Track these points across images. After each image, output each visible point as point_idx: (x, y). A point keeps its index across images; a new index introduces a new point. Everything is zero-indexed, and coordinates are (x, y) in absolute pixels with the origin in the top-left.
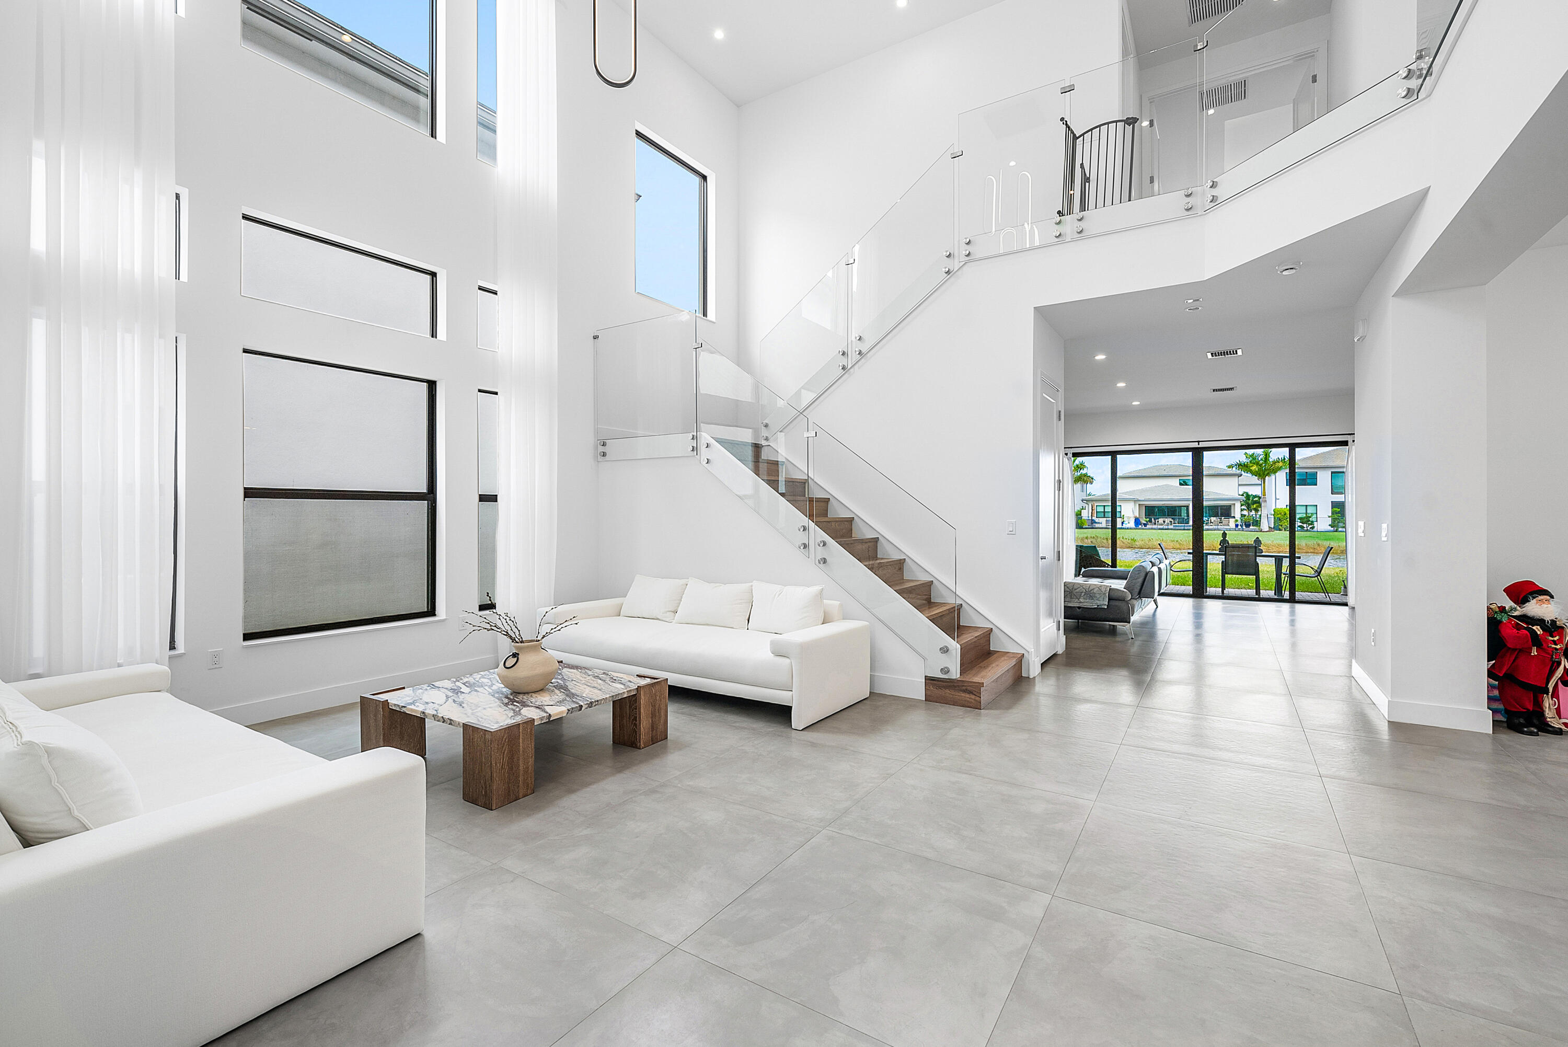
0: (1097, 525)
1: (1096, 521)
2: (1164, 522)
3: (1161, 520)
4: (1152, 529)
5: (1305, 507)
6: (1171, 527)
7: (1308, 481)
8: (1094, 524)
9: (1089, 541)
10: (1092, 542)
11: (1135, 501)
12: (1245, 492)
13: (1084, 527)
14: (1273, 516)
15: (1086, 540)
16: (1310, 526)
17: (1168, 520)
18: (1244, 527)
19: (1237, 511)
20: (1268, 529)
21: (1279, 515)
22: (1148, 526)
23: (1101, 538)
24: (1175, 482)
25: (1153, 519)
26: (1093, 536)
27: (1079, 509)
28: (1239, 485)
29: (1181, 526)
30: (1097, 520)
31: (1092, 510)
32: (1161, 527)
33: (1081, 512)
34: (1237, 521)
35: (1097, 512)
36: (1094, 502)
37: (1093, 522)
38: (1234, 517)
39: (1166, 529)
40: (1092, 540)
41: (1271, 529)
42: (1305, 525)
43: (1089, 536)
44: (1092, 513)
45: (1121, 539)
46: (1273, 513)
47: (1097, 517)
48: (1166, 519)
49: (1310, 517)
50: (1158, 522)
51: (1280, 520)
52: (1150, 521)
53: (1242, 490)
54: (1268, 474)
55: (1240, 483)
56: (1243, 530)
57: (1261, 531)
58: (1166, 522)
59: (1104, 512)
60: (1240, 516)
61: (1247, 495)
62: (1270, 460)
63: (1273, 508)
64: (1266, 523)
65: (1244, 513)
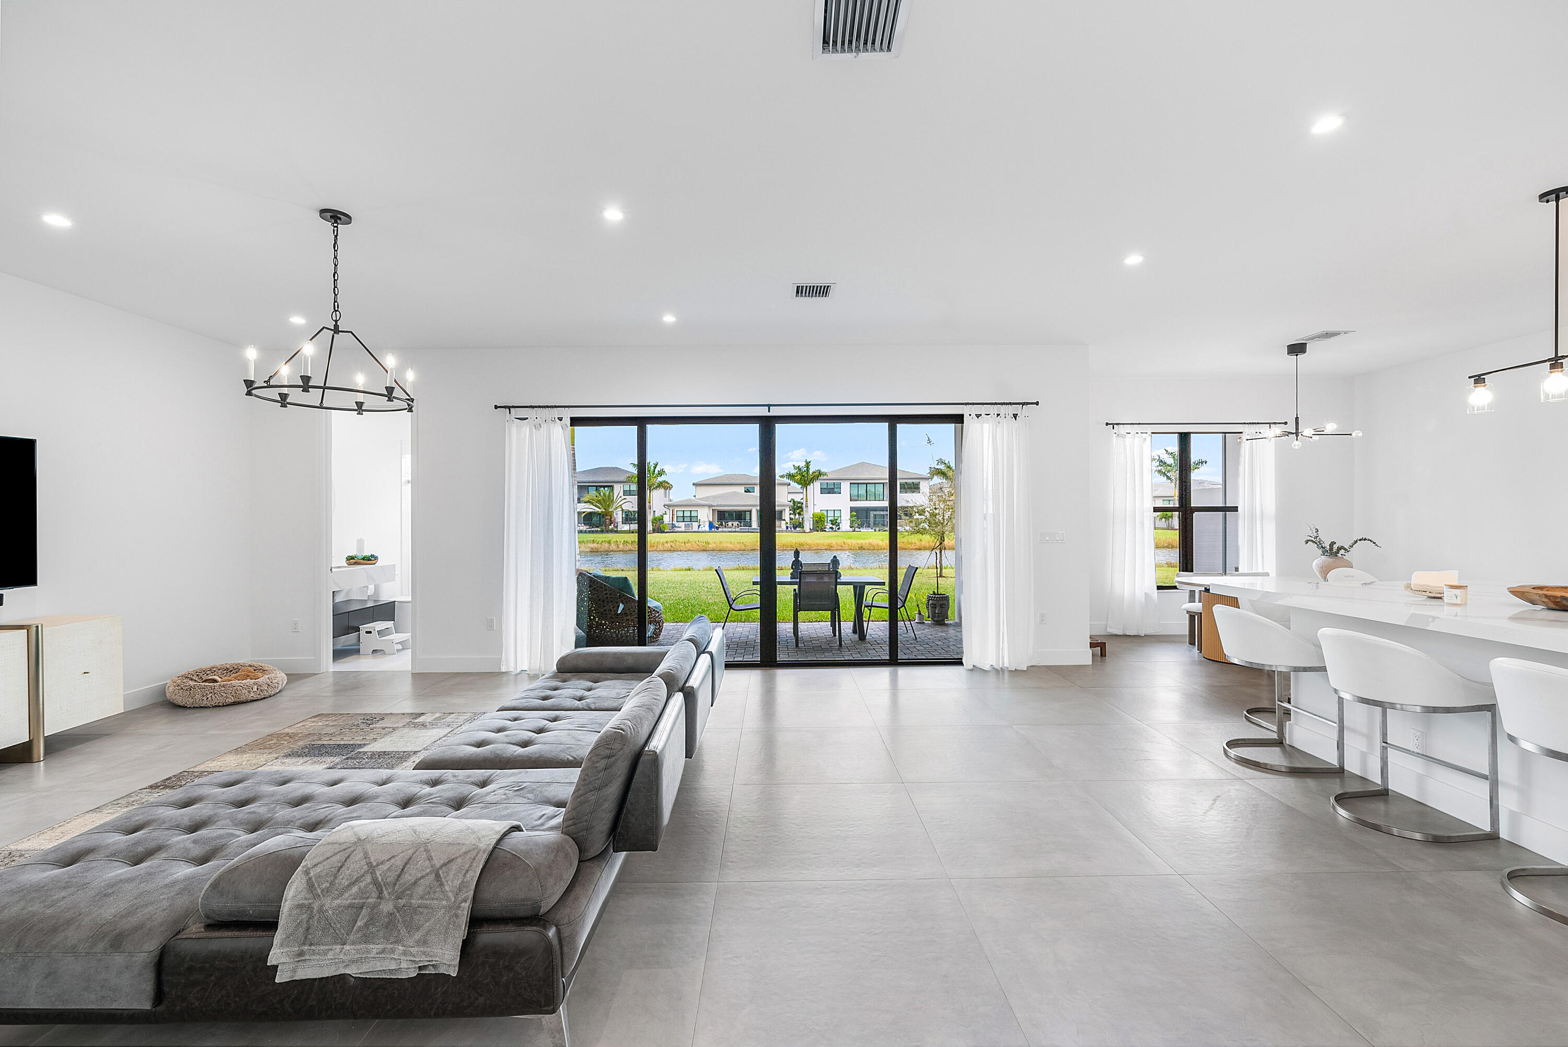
0: (677, 529)
1: (676, 525)
2: (733, 525)
3: (730, 524)
4: (723, 532)
5: (833, 511)
6: (737, 530)
7: (835, 490)
8: (675, 528)
9: (669, 545)
10: (671, 546)
11: (710, 506)
12: (792, 499)
13: (665, 531)
14: (812, 519)
15: (666, 544)
16: (838, 527)
17: (735, 523)
18: (793, 529)
19: (787, 515)
20: (809, 531)
21: (817, 519)
22: (720, 530)
23: (679, 542)
24: (741, 490)
25: (724, 523)
26: (672, 540)
27: (662, 514)
28: (789, 493)
29: (746, 529)
30: (677, 524)
31: (673, 515)
32: (730, 530)
33: (663, 517)
34: (787, 523)
35: (677, 517)
36: (675, 507)
37: (673, 526)
38: (784, 520)
39: (734, 532)
40: (672, 544)
41: (811, 531)
42: (834, 527)
43: (669, 540)
44: (672, 518)
45: (697, 542)
46: (813, 516)
47: (677, 522)
48: (734, 523)
49: (837, 520)
50: (728, 525)
51: (817, 522)
52: (722, 524)
53: (791, 497)
54: (809, 484)
56: (792, 532)
57: (804, 532)
58: (734, 525)
59: (683, 517)
60: (789, 519)
61: (794, 502)
62: (811, 472)
63: (812, 513)
64: (808, 525)
65: (792, 516)
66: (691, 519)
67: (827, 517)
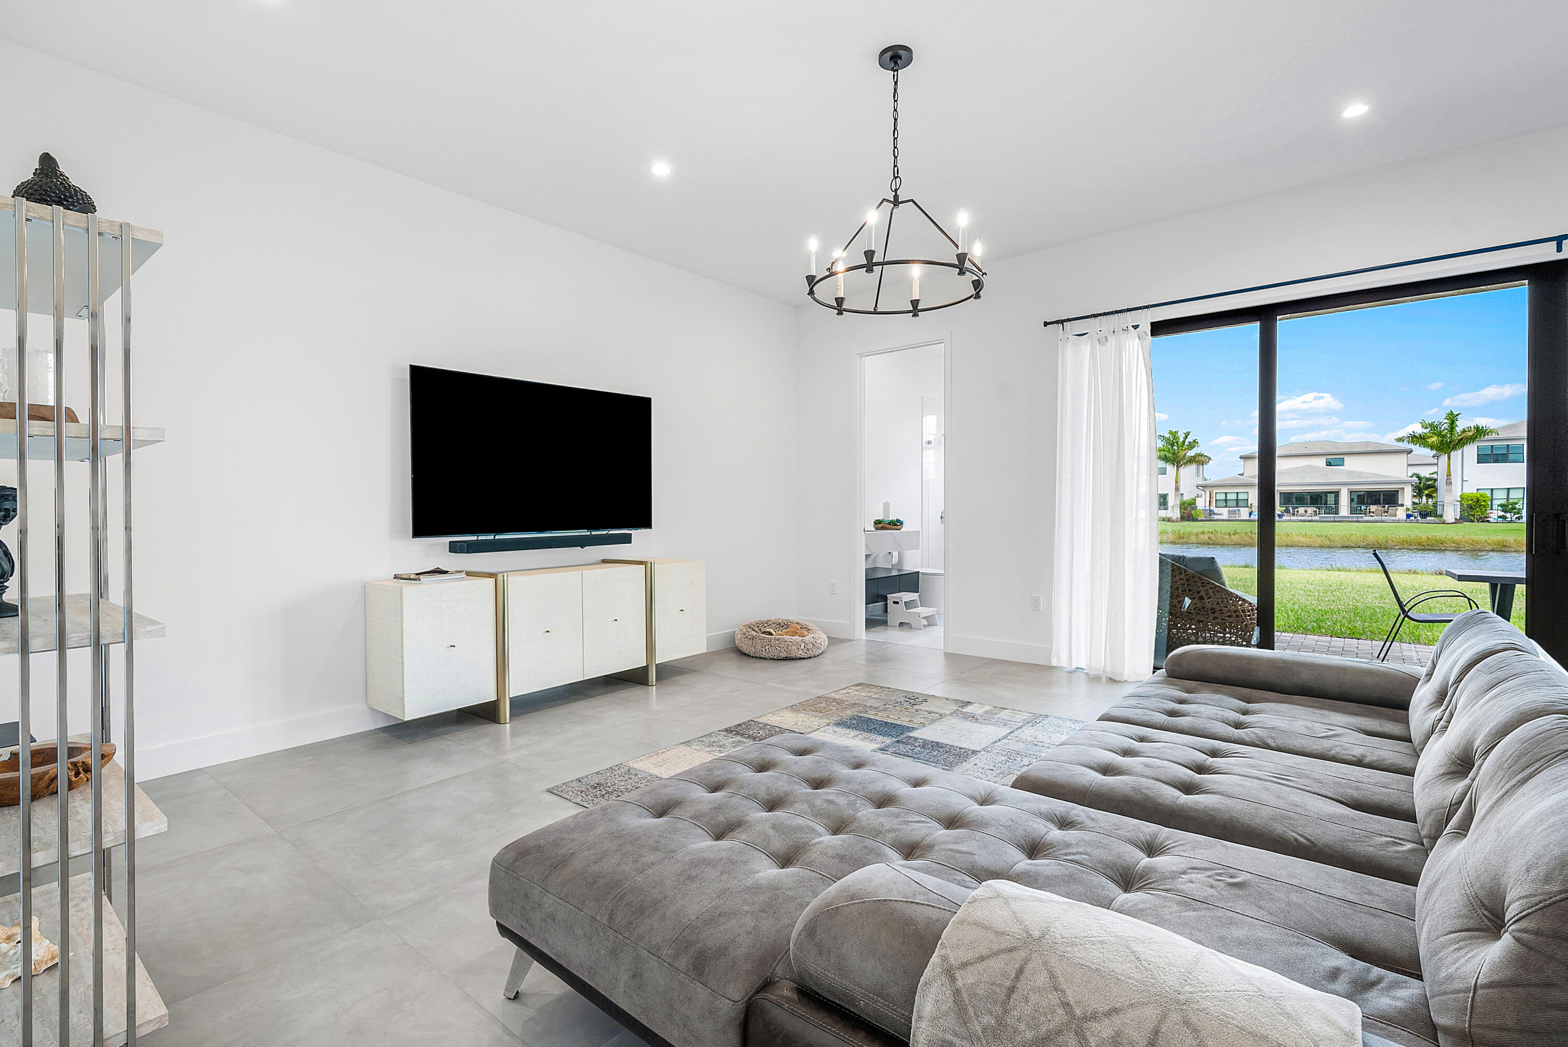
0: (1216, 517)
1: (1215, 512)
2: (1306, 512)
3: (1301, 510)
4: (1290, 521)
5: (1506, 491)
6: (1317, 518)
7: (1511, 457)
8: (1213, 516)
9: (1206, 537)
10: (1209, 538)
12: (1415, 474)
13: (1199, 518)
14: (1459, 503)
15: (1202, 536)
16: (1517, 516)
17: (1310, 510)
18: (1419, 518)
19: (1407, 498)
20: (1453, 521)
21: (1470, 502)
22: (1284, 518)
23: (1221, 533)
24: (1321, 462)
25: (1291, 509)
26: (1211, 530)
27: (1193, 497)
28: (1408, 465)
29: (1329, 517)
30: (1216, 510)
31: (1210, 498)
32: (1303, 518)
33: (1195, 500)
34: (1408, 509)
35: (1216, 500)
36: (1213, 488)
37: (1211, 512)
38: (1402, 505)
39: (1309, 521)
40: (1210, 535)
41: (1458, 521)
42: (1508, 515)
43: (1206, 531)
44: (1210, 501)
45: (1249, 534)
46: (1460, 499)
47: (1216, 507)
48: (1308, 508)
49: (1516, 503)
50: (1298, 512)
51: (1471, 508)
52: (1287, 511)
53: (1412, 470)
54: (1454, 448)
55: (1409, 463)
56: (1417, 522)
57: (1444, 523)
58: (1308, 512)
59: (1226, 500)
60: (1410, 503)
61: (1418, 477)
62: (1458, 429)
63: (1459, 493)
64: (1451, 513)
65: (1416, 500)
66: (1237, 503)
67: (1492, 499)
